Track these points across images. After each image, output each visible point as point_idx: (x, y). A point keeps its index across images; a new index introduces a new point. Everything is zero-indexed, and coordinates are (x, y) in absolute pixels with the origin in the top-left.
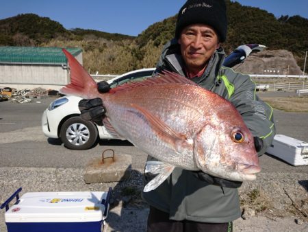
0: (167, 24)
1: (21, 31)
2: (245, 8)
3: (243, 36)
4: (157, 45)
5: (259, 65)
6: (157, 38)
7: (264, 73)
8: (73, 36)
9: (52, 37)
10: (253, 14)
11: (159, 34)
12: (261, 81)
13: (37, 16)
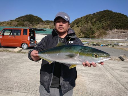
0: (82, 19)
1: (27, 21)
2: (115, 13)
3: (114, 24)
4: (78, 27)
5: (120, 36)
6: (78, 24)
7: (122, 39)
8: (46, 23)
9: (38, 23)
10: (118, 15)
11: (79, 23)
12: (121, 42)
13: (33, 15)
